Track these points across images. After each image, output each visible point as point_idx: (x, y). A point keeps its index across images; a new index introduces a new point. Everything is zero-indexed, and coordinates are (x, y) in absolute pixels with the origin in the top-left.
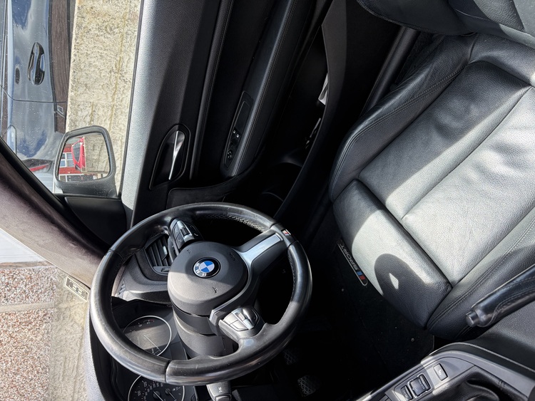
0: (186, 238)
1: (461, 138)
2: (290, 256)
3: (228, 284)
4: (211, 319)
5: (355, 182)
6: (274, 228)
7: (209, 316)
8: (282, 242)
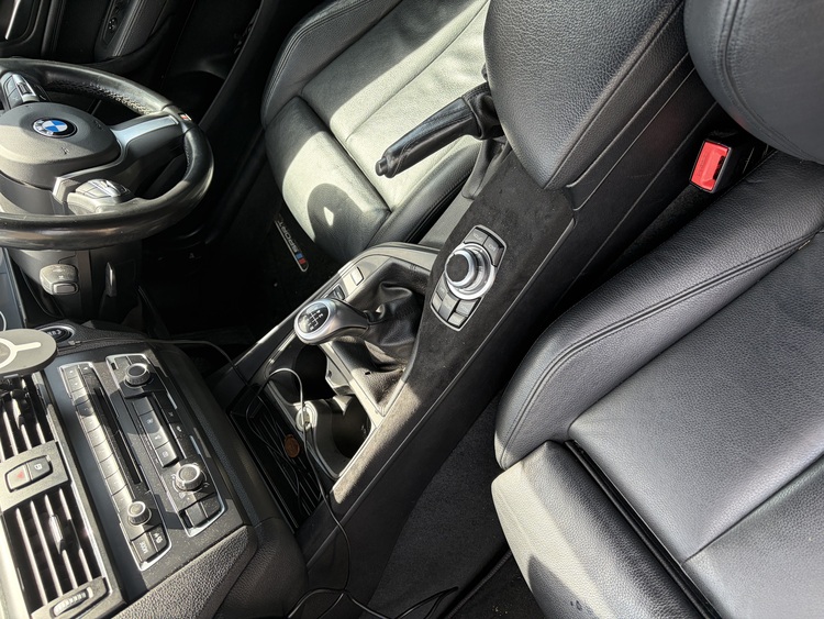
0: (25, 98)
1: (424, 43)
2: (186, 145)
3: (85, 147)
4: (54, 193)
5: (295, 100)
6: (167, 110)
7: (51, 189)
8: (178, 127)
